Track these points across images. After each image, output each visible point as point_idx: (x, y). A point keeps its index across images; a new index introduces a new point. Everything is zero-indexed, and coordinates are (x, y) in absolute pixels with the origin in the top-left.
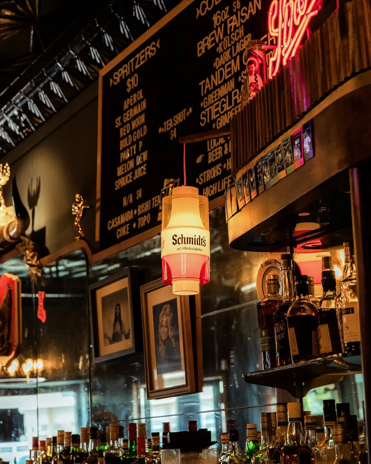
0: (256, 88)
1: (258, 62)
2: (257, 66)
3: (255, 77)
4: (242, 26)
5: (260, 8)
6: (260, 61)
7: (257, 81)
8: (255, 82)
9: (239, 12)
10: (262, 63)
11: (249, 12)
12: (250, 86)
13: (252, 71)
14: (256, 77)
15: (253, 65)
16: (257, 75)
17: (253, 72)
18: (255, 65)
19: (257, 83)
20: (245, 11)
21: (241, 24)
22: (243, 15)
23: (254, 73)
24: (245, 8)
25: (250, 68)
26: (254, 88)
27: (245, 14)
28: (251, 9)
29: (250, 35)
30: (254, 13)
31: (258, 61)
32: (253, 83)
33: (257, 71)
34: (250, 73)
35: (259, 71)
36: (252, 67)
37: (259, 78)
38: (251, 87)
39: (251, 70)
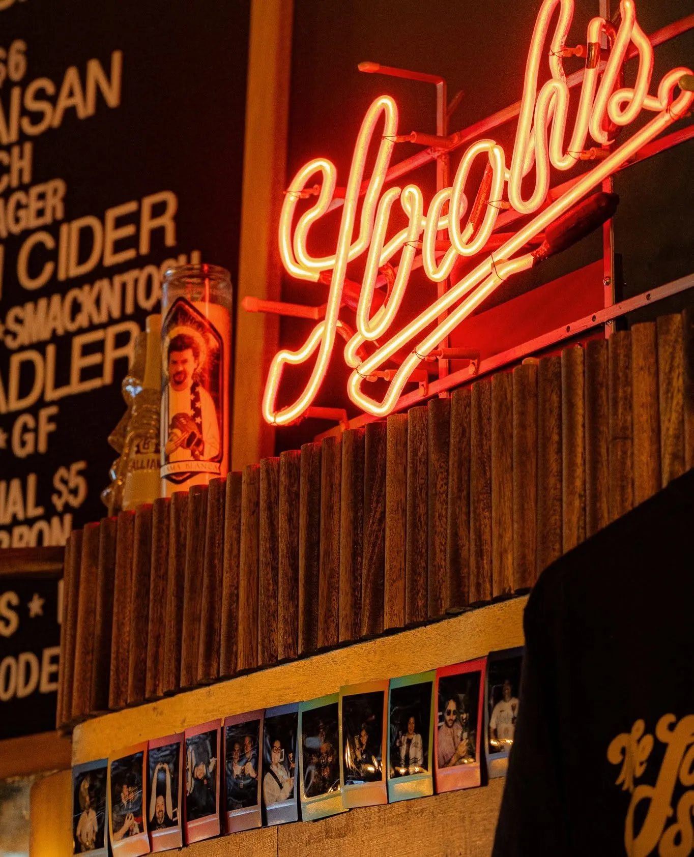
0: (193, 435)
1: (205, 344)
2: (203, 357)
3: (192, 397)
4: (28, 147)
5: (112, 98)
6: (214, 343)
7: (198, 413)
8: (191, 413)
9: (16, 93)
10: (218, 350)
11: (64, 102)
12: (172, 426)
13: (184, 373)
14: (197, 399)
15: (188, 354)
16: (200, 390)
17: (185, 377)
18: (196, 355)
19: (198, 420)
20: (40, 95)
21: (23, 137)
22: (33, 105)
23: (189, 382)
24: (47, 84)
25: (175, 363)
26: (187, 435)
27: (44, 106)
28: (71, 94)
29: (59, 185)
30: (86, 110)
31: (207, 341)
32: (184, 416)
33: (201, 376)
34: (177, 379)
35: (207, 377)
36: (185, 362)
37: (206, 402)
38: (177, 431)
39: (181, 368)
